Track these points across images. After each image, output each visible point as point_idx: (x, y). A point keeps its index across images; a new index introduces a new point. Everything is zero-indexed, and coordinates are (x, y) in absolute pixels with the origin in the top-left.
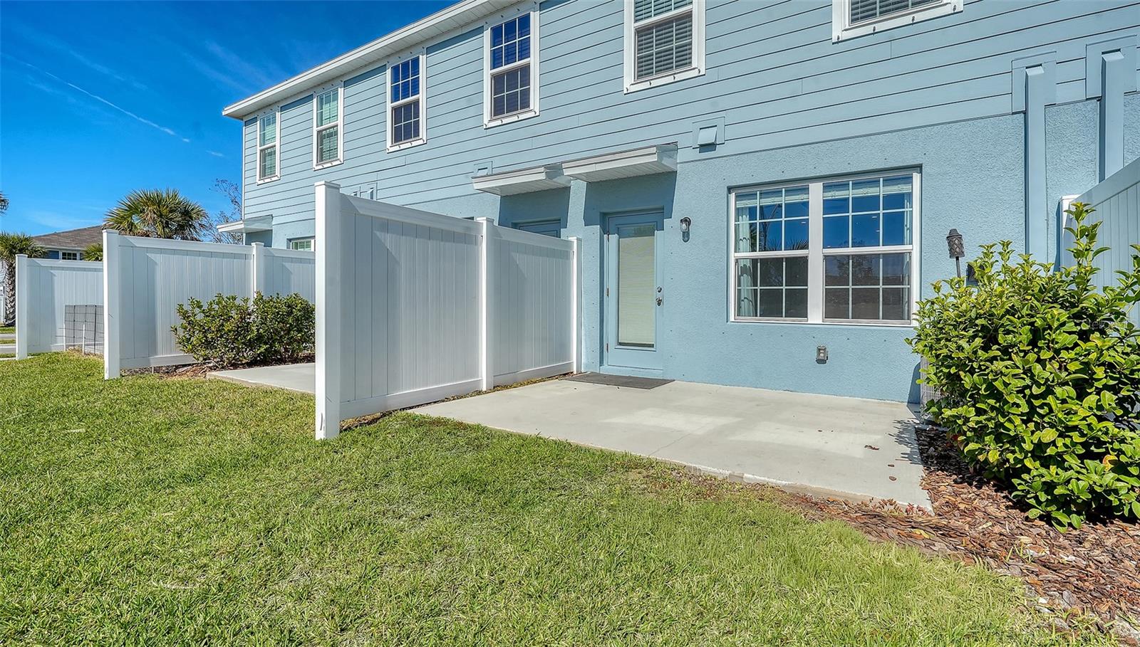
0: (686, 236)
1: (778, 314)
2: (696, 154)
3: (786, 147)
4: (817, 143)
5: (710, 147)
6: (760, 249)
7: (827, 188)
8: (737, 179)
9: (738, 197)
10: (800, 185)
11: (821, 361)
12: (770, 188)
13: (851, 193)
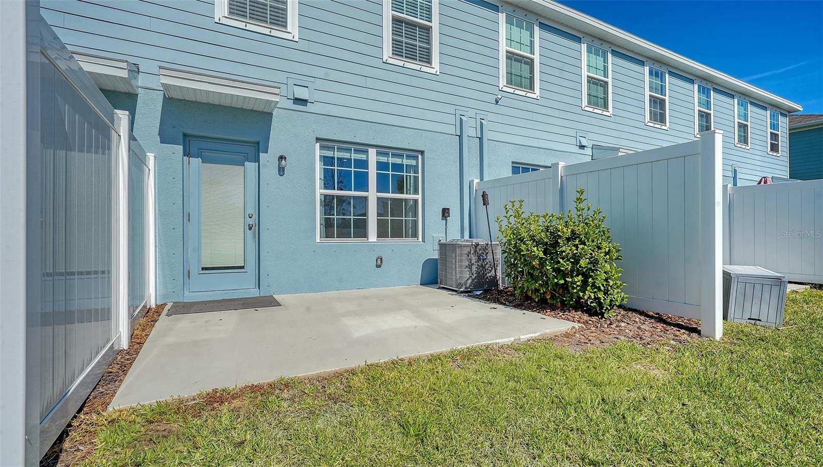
0: (281, 171)
1: (348, 235)
2: (290, 104)
3: (357, 120)
4: (375, 123)
5: (304, 102)
6: (337, 188)
7: (378, 153)
8: (323, 133)
9: (322, 147)
10: (363, 148)
11: (378, 266)
12: (345, 145)
13: (391, 160)
